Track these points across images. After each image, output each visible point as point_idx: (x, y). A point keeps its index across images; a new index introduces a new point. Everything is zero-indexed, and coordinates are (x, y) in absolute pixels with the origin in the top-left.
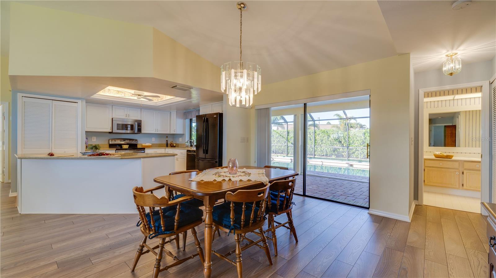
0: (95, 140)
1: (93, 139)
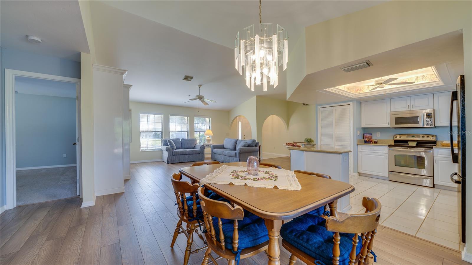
0: (380, 136)
1: (377, 135)
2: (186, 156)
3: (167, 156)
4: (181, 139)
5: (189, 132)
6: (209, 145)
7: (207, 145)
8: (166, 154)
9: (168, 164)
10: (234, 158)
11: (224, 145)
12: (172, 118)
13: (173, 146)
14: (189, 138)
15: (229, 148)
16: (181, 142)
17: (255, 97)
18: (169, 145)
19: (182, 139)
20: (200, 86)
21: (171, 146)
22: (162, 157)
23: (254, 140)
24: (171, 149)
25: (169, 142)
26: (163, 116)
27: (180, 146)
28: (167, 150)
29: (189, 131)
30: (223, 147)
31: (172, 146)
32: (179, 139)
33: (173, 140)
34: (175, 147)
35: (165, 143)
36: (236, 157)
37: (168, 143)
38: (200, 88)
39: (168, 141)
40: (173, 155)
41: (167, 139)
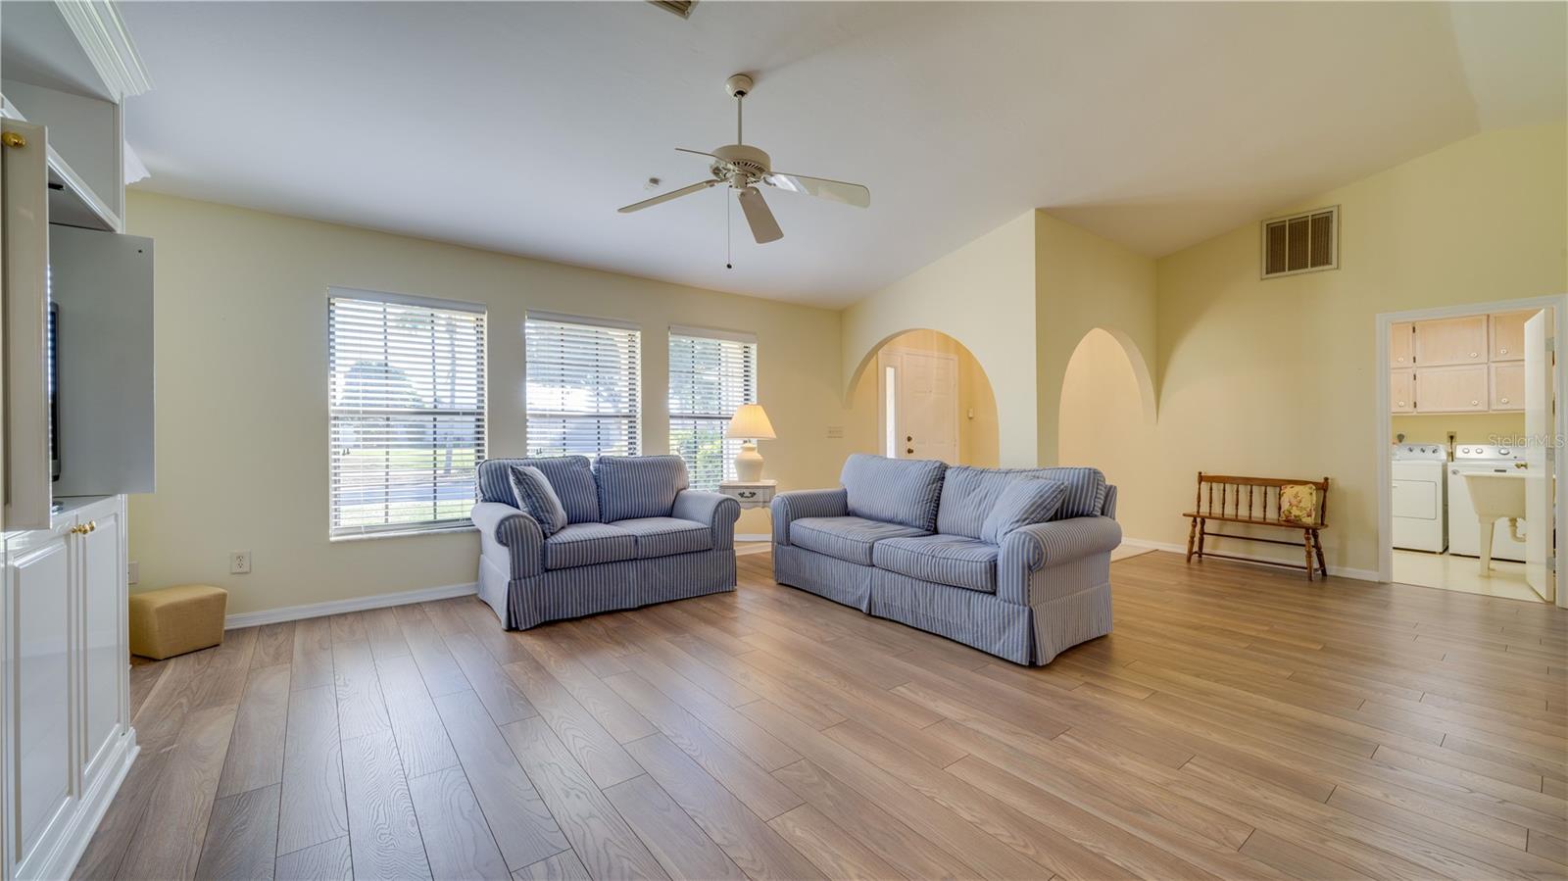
2: (632, 572)
3: (508, 578)
4: (592, 456)
5: (639, 421)
6: (753, 494)
7: (742, 495)
8: (498, 563)
9: (510, 629)
10: (975, 597)
11: (845, 493)
12: (538, 336)
13: (551, 509)
14: (639, 453)
15: (888, 514)
16: (595, 479)
17: (1032, 212)
18: (520, 503)
19: (600, 461)
20: (744, 83)
21: (534, 512)
22: (476, 572)
23: (1096, 472)
24: (535, 528)
25: (519, 482)
26: (485, 317)
27: (589, 501)
28: (506, 534)
29: (639, 410)
30: (839, 507)
31: (540, 510)
32: (585, 462)
33: (546, 467)
34: (561, 514)
35: (497, 485)
36: (994, 593)
37: (516, 492)
38: (744, 100)
39: (511, 479)
40: (547, 571)
41: (508, 458)
